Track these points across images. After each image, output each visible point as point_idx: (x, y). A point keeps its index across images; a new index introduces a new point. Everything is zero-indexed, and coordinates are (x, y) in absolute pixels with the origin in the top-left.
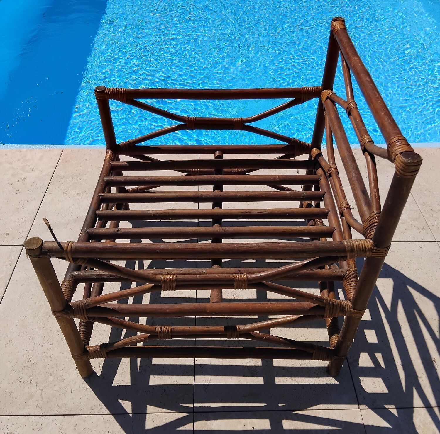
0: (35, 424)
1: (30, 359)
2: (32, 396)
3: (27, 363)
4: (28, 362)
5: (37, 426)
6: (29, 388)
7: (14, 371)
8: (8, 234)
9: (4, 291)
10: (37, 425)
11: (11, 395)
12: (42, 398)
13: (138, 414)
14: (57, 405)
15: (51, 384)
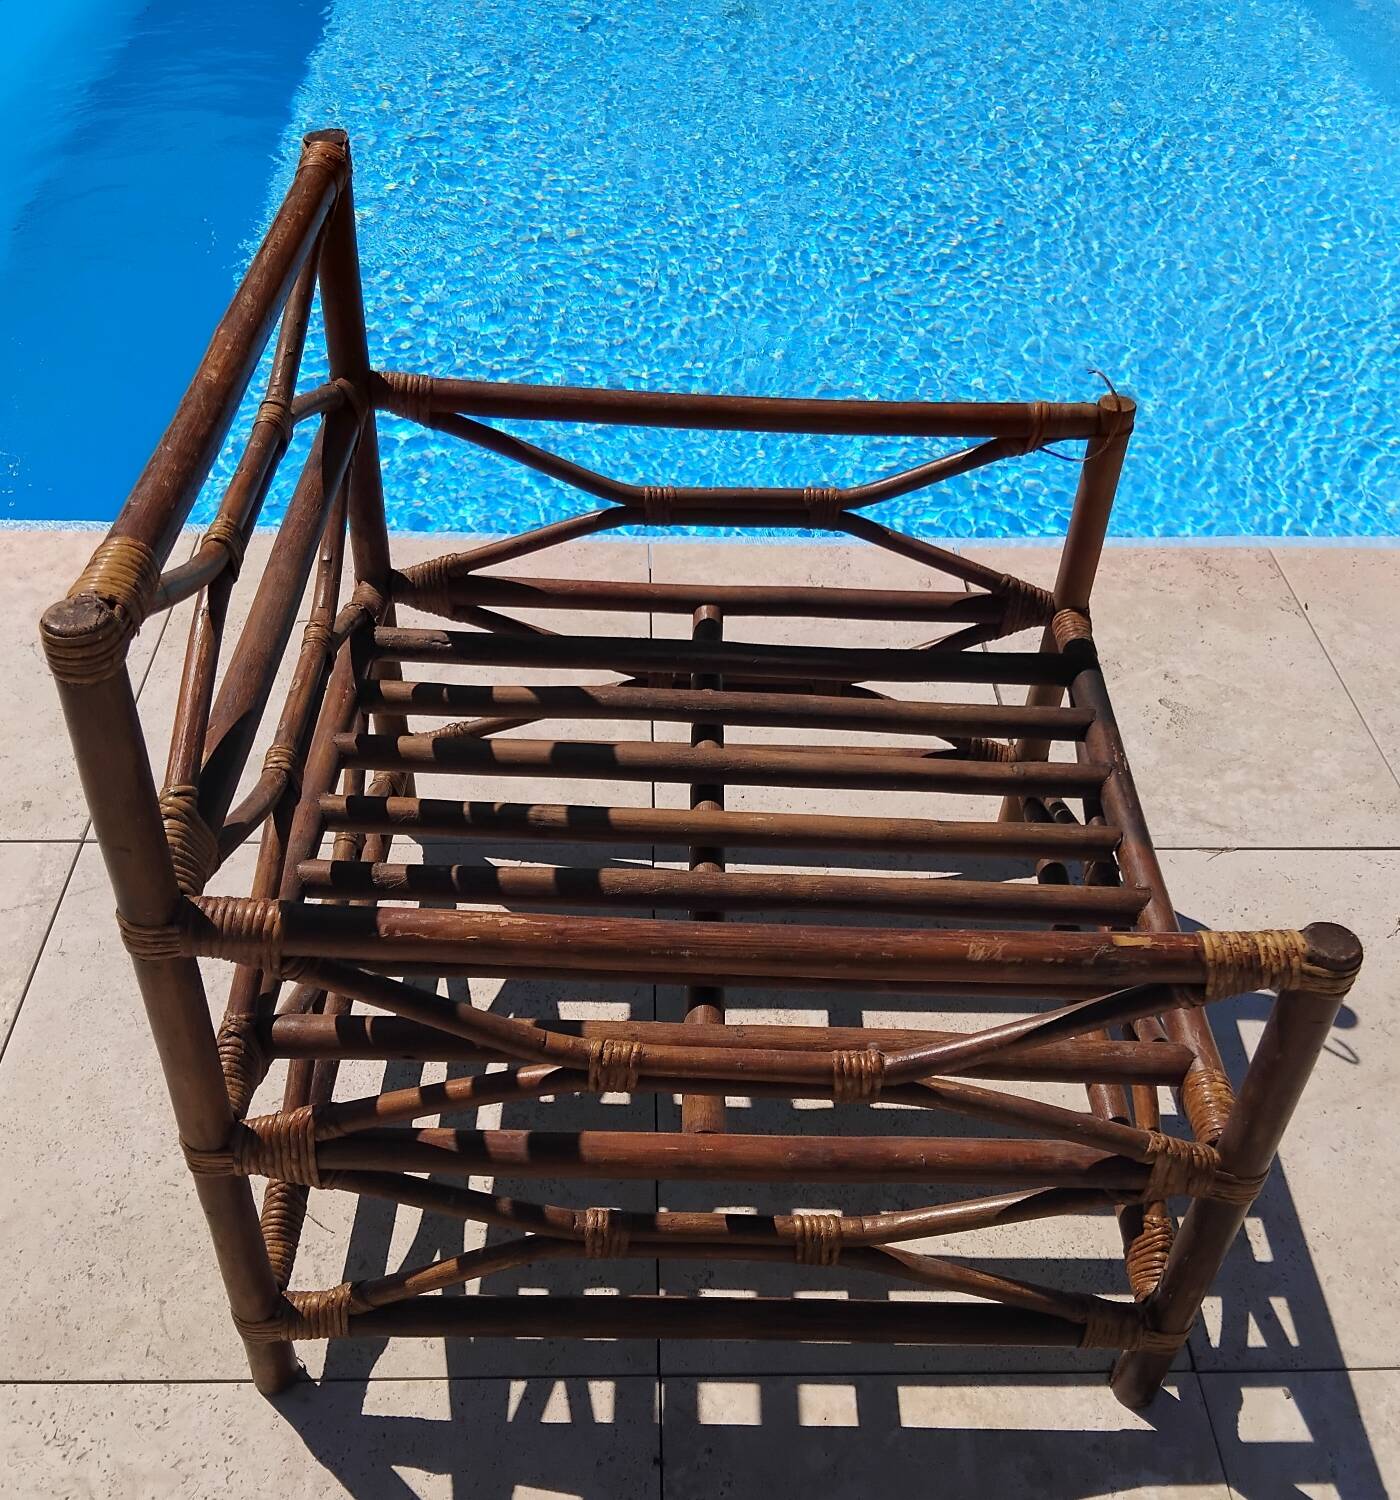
0: (143, 1409)
1: (117, 1202)
2: (129, 1320)
3: (108, 1216)
4: (113, 1213)
5: (150, 1417)
6: (118, 1295)
7: (68, 1243)
8: (28, 804)
9: (23, 988)
10: (149, 1412)
11: (62, 1317)
12: (163, 1325)
13: (479, 1378)
14: (215, 1350)
15: (191, 1282)
